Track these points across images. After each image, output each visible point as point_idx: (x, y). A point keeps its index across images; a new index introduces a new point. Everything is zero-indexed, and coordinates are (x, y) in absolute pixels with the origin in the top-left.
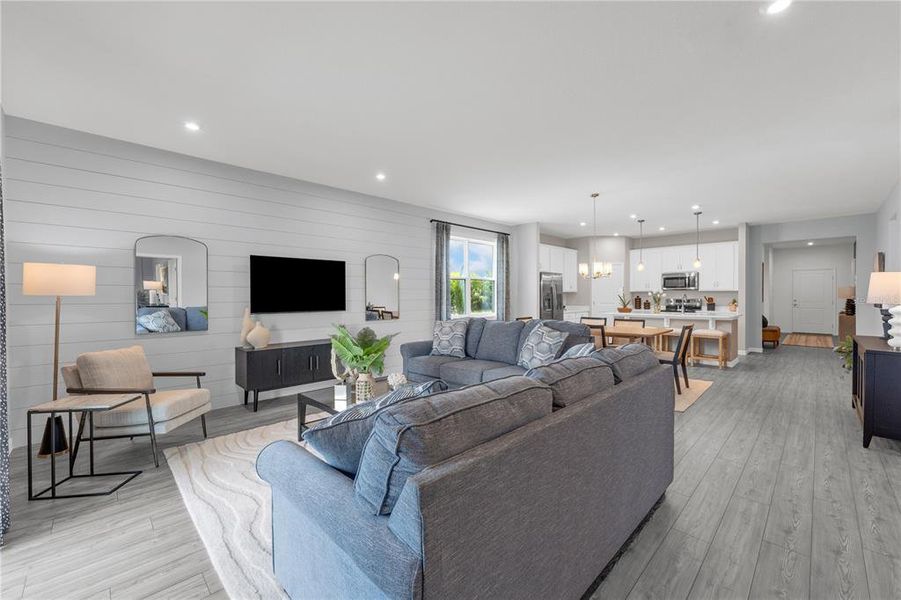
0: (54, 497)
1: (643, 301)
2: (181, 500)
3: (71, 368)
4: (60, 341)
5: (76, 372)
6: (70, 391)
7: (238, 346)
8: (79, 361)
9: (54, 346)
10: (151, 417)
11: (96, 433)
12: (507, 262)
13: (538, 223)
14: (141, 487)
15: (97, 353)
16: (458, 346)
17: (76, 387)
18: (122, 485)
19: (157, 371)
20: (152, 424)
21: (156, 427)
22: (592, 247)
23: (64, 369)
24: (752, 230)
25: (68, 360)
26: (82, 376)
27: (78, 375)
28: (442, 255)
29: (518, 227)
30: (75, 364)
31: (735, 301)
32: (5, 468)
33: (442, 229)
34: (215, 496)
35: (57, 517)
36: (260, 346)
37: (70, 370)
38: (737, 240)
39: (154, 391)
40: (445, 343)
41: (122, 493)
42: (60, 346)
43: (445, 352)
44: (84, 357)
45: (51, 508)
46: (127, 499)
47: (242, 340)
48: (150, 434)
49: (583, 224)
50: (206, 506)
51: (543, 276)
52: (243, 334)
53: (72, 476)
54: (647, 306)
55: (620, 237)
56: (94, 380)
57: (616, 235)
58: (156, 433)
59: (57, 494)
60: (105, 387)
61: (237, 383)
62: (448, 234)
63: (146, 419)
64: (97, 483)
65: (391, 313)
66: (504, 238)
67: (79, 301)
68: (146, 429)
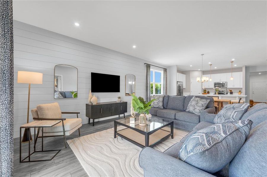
0: (29, 161)
1: (207, 91)
2: (79, 164)
3: (35, 110)
4: (30, 101)
5: (37, 112)
6: (34, 119)
7: (87, 103)
8: (37, 108)
9: (28, 102)
10: (64, 129)
11: (44, 135)
12: (166, 78)
13: (177, 65)
14: (62, 157)
15: (44, 105)
16: (161, 104)
17: (36, 117)
18: (54, 156)
19: (63, 112)
20: (64, 131)
21: (66, 133)
22: (191, 74)
23: (32, 111)
24: (247, 68)
25: (33, 107)
26: (39, 113)
27: (37, 113)
28: (148, 75)
29: (170, 67)
30: (36, 109)
31: (240, 91)
32: (12, 152)
33: (148, 66)
34: (93, 162)
35: (32, 171)
36: (94, 104)
37: (34, 111)
38: (242, 71)
39: (65, 119)
40: (156, 103)
41: (56, 160)
42: (30, 102)
43: (156, 106)
44: (40, 106)
45: (29, 167)
46: (58, 163)
47: (89, 101)
48: (64, 136)
49: (191, 66)
50: (91, 167)
51: (178, 83)
52: (89, 99)
53: (35, 152)
54: (208, 93)
55: (200, 71)
56: (43, 115)
57: (199, 70)
58: (66, 135)
59: (31, 160)
60: (47, 117)
61: (86, 116)
62: (150, 68)
63: (62, 130)
64: (45, 155)
65: (129, 94)
66: (165, 70)
67: (37, 86)
68: (62, 134)
